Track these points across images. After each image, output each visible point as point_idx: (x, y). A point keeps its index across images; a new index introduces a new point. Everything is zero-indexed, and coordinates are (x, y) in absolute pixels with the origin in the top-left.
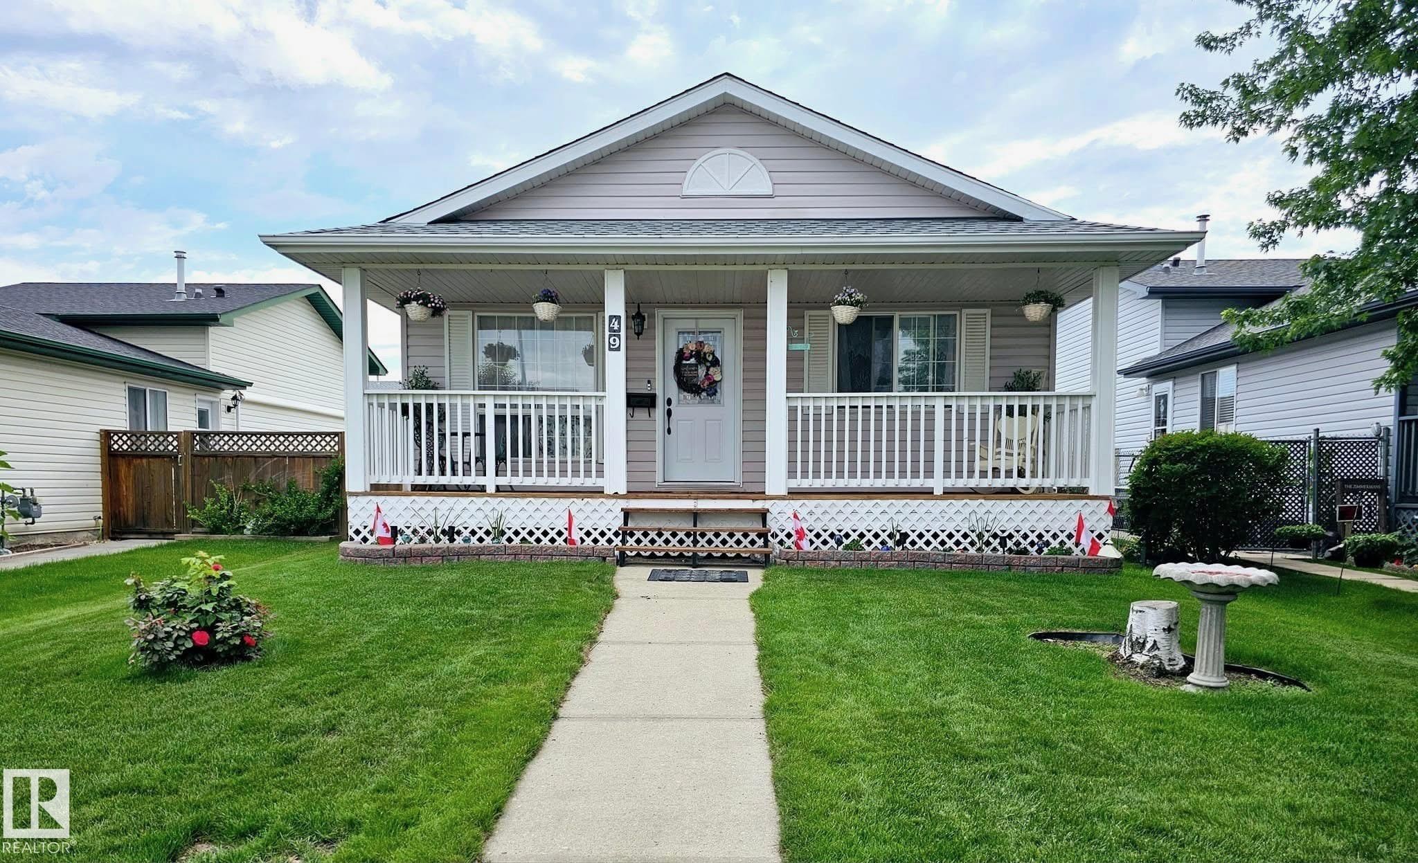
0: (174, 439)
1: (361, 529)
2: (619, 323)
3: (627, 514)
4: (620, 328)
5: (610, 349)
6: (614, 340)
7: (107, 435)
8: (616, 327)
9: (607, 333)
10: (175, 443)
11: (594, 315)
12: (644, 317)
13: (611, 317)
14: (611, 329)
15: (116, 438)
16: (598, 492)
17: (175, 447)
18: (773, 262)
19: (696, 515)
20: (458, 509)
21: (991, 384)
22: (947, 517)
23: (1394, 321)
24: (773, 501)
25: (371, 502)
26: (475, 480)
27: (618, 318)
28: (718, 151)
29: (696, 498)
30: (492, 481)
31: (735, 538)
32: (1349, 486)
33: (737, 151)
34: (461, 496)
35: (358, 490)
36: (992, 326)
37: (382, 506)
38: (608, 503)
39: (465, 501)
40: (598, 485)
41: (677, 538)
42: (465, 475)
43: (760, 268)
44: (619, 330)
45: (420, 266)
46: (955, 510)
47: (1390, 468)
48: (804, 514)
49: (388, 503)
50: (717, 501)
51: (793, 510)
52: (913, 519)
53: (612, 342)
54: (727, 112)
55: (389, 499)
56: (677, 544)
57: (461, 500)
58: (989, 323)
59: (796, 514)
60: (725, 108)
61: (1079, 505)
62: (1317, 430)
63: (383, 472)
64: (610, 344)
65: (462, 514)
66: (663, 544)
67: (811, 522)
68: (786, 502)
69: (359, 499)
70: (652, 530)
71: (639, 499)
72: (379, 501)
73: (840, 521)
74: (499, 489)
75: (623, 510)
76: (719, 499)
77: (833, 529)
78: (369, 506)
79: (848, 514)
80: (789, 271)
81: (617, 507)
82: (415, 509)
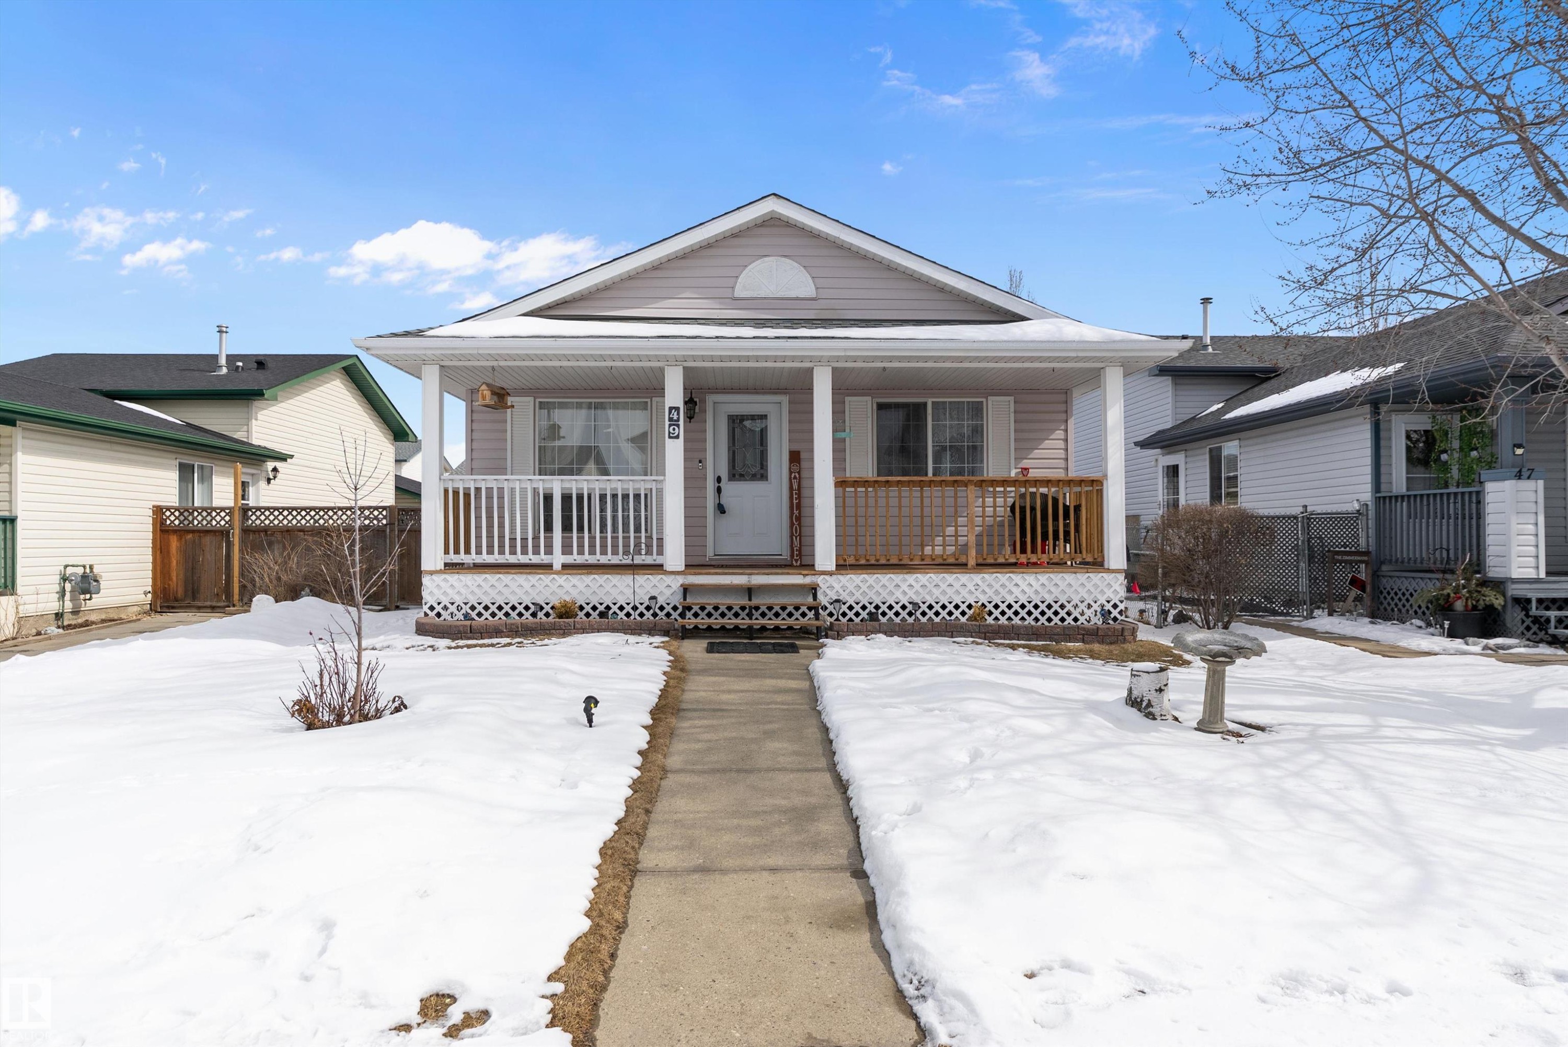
0: (227, 514)
1: (435, 605)
2: (678, 414)
3: (686, 590)
4: (678, 418)
5: (670, 437)
6: (674, 429)
7: (159, 511)
8: (675, 417)
9: (667, 423)
10: (227, 518)
11: (649, 400)
12: (696, 403)
13: (671, 409)
14: (671, 419)
15: (168, 513)
16: (657, 568)
17: (227, 523)
18: (819, 360)
19: (750, 591)
20: (527, 586)
21: (1016, 464)
22: (980, 590)
23: (1367, 408)
24: (822, 577)
25: (445, 580)
26: (542, 558)
27: (677, 409)
28: (766, 259)
29: (751, 574)
30: (558, 559)
31: (787, 611)
32: (1340, 558)
33: (783, 259)
34: (530, 573)
35: (433, 569)
36: (1015, 412)
37: (455, 584)
38: (668, 580)
39: (534, 579)
40: (658, 562)
41: (733, 611)
42: (533, 554)
43: (807, 365)
44: (678, 420)
45: (495, 364)
46: (987, 583)
47: (1370, 540)
48: (851, 587)
49: (461, 581)
50: (770, 576)
51: (841, 585)
52: (950, 591)
53: (671, 431)
54: (774, 226)
55: (462, 577)
56: (732, 617)
57: (530, 577)
58: (1012, 410)
59: (844, 588)
60: (772, 222)
61: (1096, 578)
62: (1305, 507)
63: (457, 552)
64: (669, 433)
65: (530, 590)
66: (719, 617)
67: (858, 596)
68: (834, 577)
69: (434, 577)
70: (709, 604)
71: (695, 574)
72: (453, 579)
73: (884, 594)
74: (565, 566)
75: (681, 586)
76: (771, 574)
77: (878, 601)
78: (443, 584)
79: (891, 587)
80: (833, 368)
81: (676, 583)
82: (486, 587)
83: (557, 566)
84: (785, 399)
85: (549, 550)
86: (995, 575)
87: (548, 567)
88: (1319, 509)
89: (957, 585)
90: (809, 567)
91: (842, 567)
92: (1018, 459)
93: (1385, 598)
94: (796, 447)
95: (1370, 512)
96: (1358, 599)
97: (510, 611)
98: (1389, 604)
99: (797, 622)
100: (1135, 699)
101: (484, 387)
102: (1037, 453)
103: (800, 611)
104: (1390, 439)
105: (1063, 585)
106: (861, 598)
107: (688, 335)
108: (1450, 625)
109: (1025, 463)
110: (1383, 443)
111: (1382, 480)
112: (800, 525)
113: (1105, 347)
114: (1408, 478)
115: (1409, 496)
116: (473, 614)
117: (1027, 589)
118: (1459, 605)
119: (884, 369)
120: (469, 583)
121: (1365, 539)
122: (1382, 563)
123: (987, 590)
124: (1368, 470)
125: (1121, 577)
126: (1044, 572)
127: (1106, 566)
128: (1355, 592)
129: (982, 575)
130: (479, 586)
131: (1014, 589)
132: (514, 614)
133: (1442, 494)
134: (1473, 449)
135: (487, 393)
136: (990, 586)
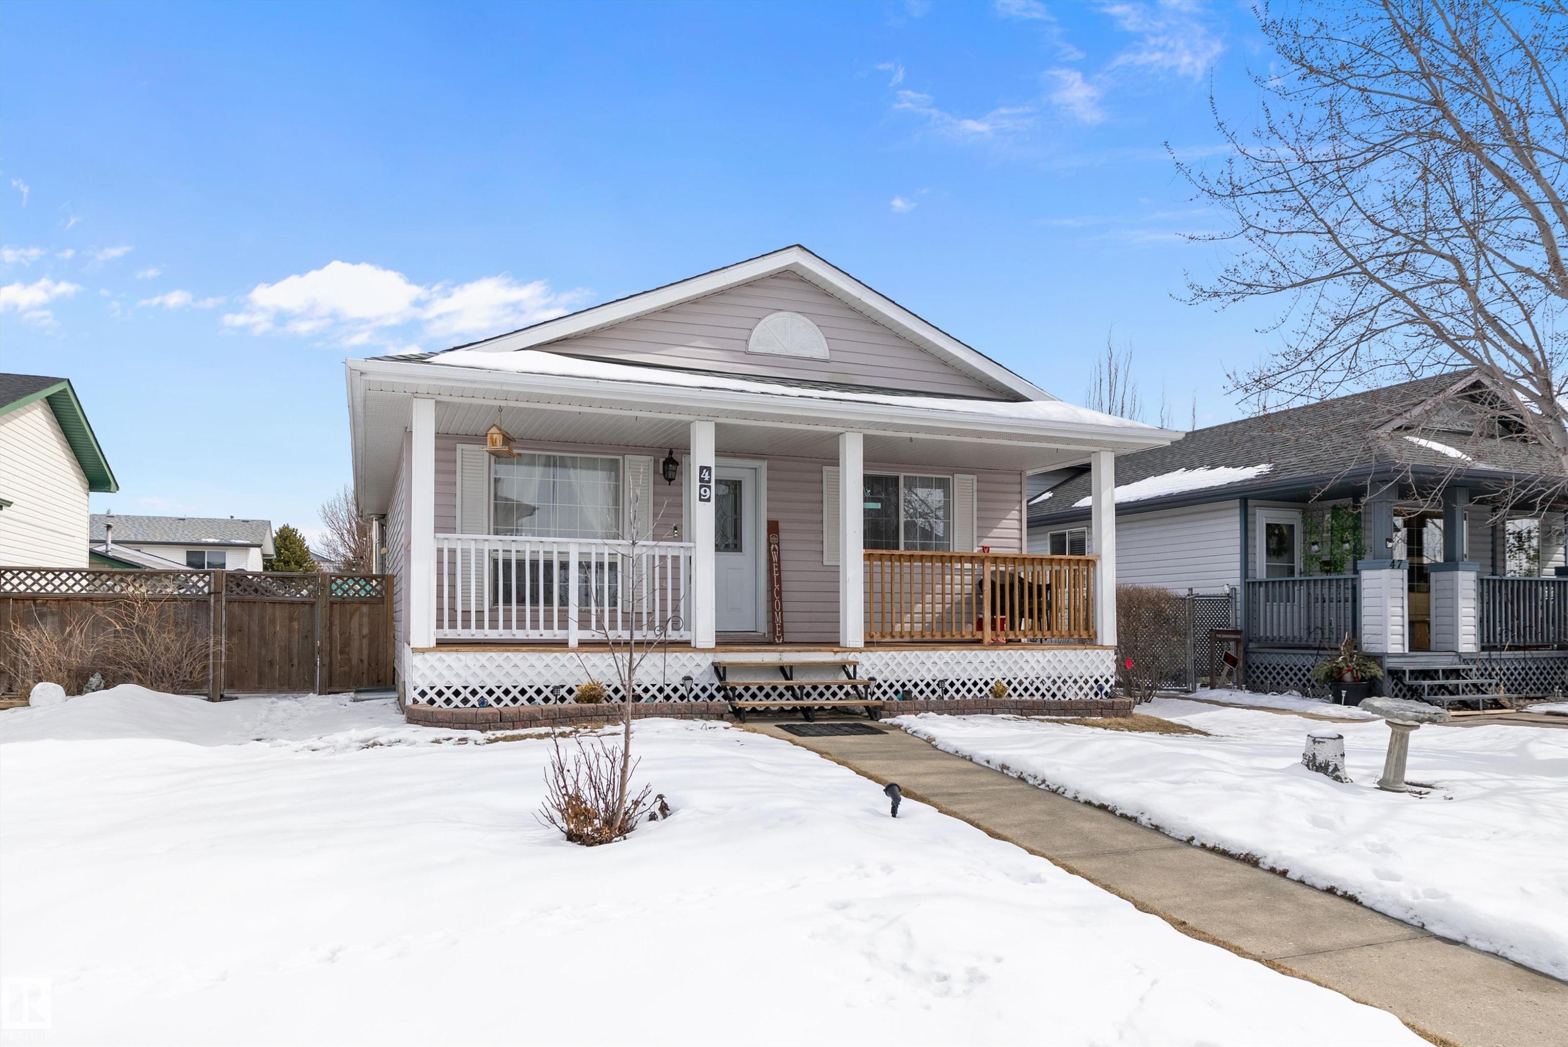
1: (427, 690)
2: (710, 475)
3: (719, 670)
4: (710, 479)
5: (701, 500)
6: (705, 491)
8: (707, 478)
9: (698, 484)
11: (621, 458)
13: (702, 468)
14: (701, 480)
16: (685, 645)
18: (850, 425)
19: (785, 671)
20: (539, 666)
21: (978, 542)
22: (996, 667)
23: (1237, 503)
24: (853, 654)
25: (441, 660)
26: (556, 634)
27: (709, 469)
28: (781, 313)
29: (782, 652)
30: (574, 635)
31: (818, 691)
32: (1219, 636)
33: (799, 316)
34: (544, 651)
35: (426, 646)
36: (978, 491)
37: (454, 665)
38: (698, 657)
39: (548, 657)
40: (685, 638)
41: (778, 692)
42: (545, 628)
43: (838, 430)
44: (709, 481)
45: (503, 403)
46: (1002, 660)
47: (1239, 620)
48: (880, 665)
49: (460, 660)
50: (802, 654)
51: (870, 662)
52: (970, 669)
53: (703, 493)
54: (787, 279)
55: (461, 656)
56: (763, 698)
57: (543, 655)
58: (975, 488)
59: (874, 665)
60: (788, 275)
61: (1092, 654)
62: (1191, 589)
63: (453, 625)
64: (700, 495)
65: (543, 671)
66: (777, 698)
67: (887, 674)
68: (864, 654)
69: (427, 656)
70: (739, 684)
71: (726, 651)
72: (451, 658)
73: (911, 671)
74: (582, 644)
75: (713, 664)
76: (804, 651)
77: (904, 679)
78: (437, 665)
79: (917, 664)
80: (864, 436)
81: (706, 661)
82: (491, 668)
83: (573, 643)
84: (763, 465)
85: (564, 624)
86: (1009, 652)
87: (562, 644)
88: (1202, 592)
89: (976, 663)
90: (833, 643)
91: (870, 644)
92: (980, 537)
93: (1254, 672)
94: (774, 517)
95: (1238, 596)
96: (1230, 674)
97: (535, 696)
98: (1258, 677)
99: (828, 702)
100: (1320, 764)
101: (494, 430)
102: (995, 532)
103: (831, 691)
104: (1255, 530)
105: (1065, 662)
106: (889, 676)
107: (732, 388)
108: (1346, 694)
109: (986, 542)
110: (1250, 534)
111: (1250, 568)
112: (780, 599)
113: (1117, 431)
114: (1267, 566)
115: (1267, 583)
116: (491, 700)
117: (1035, 666)
118: (1348, 677)
119: (911, 439)
120: (470, 664)
121: (1236, 618)
122: (1250, 641)
123: (1002, 666)
124: (1238, 557)
125: (1112, 653)
126: (1049, 649)
127: (1099, 643)
128: (1228, 667)
129: (997, 652)
130: (483, 666)
131: (1025, 666)
132: (539, 699)
133: (1287, 582)
134: (1344, 542)
135: (499, 438)
136: (1004, 662)
